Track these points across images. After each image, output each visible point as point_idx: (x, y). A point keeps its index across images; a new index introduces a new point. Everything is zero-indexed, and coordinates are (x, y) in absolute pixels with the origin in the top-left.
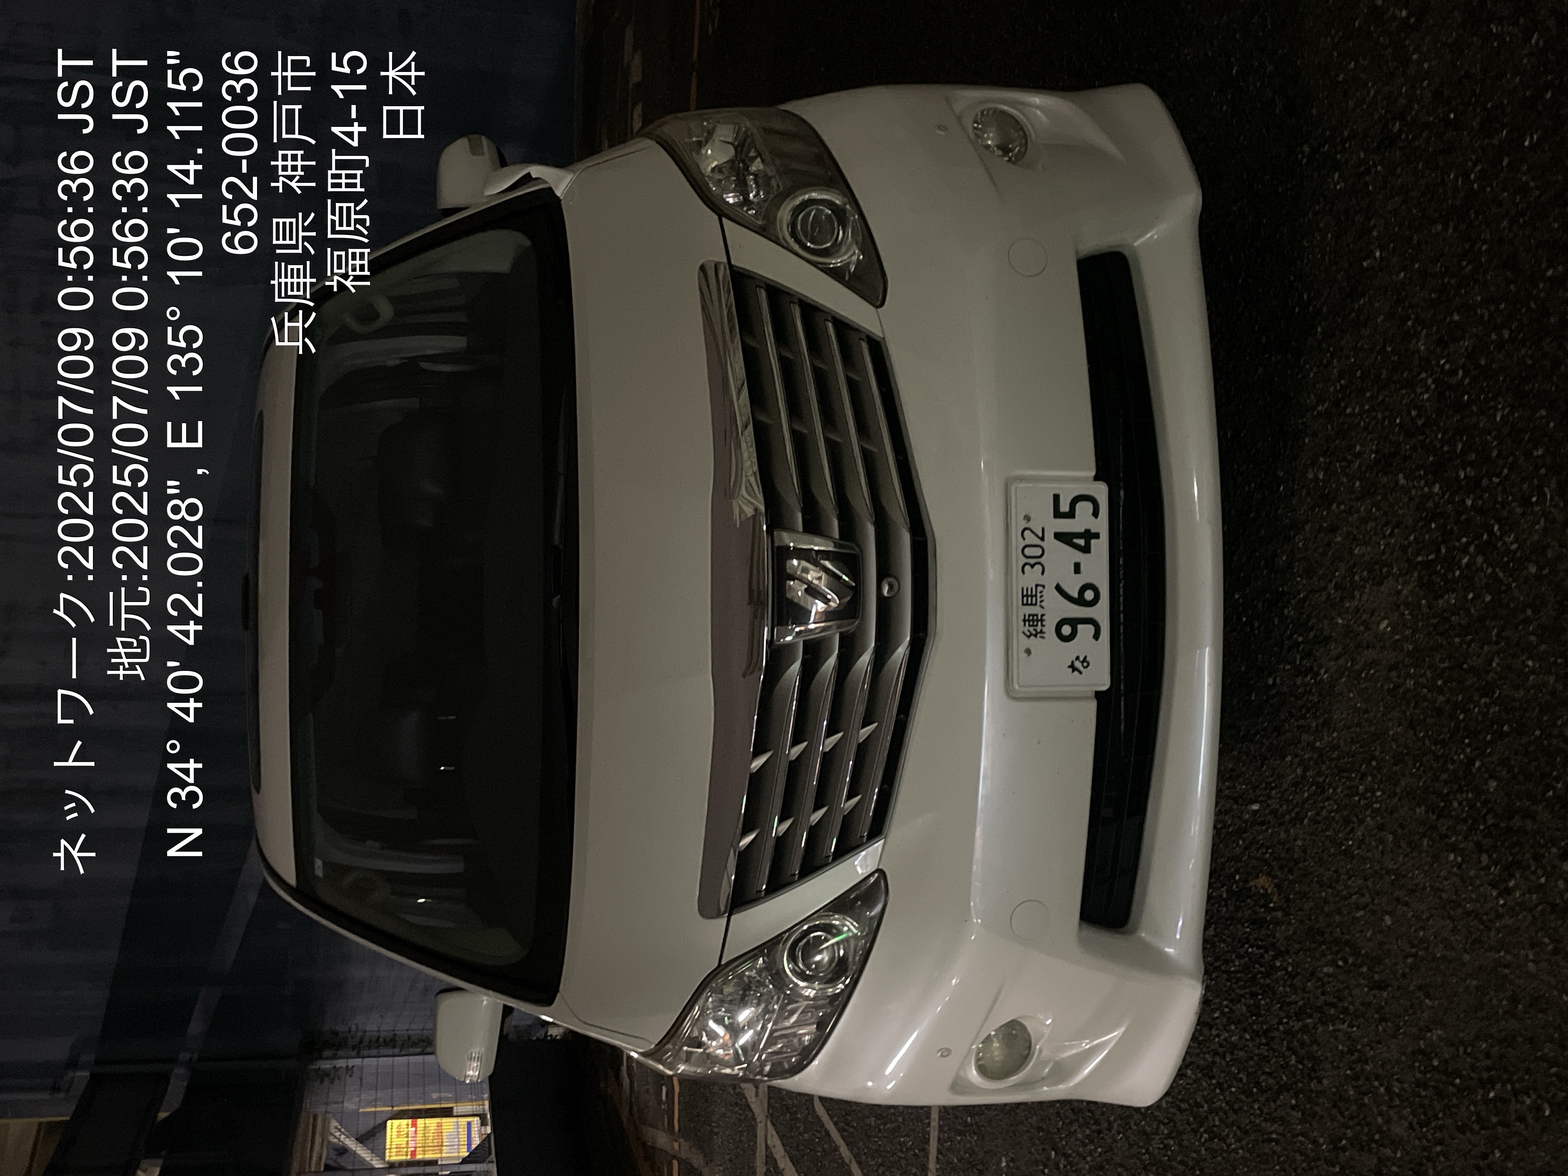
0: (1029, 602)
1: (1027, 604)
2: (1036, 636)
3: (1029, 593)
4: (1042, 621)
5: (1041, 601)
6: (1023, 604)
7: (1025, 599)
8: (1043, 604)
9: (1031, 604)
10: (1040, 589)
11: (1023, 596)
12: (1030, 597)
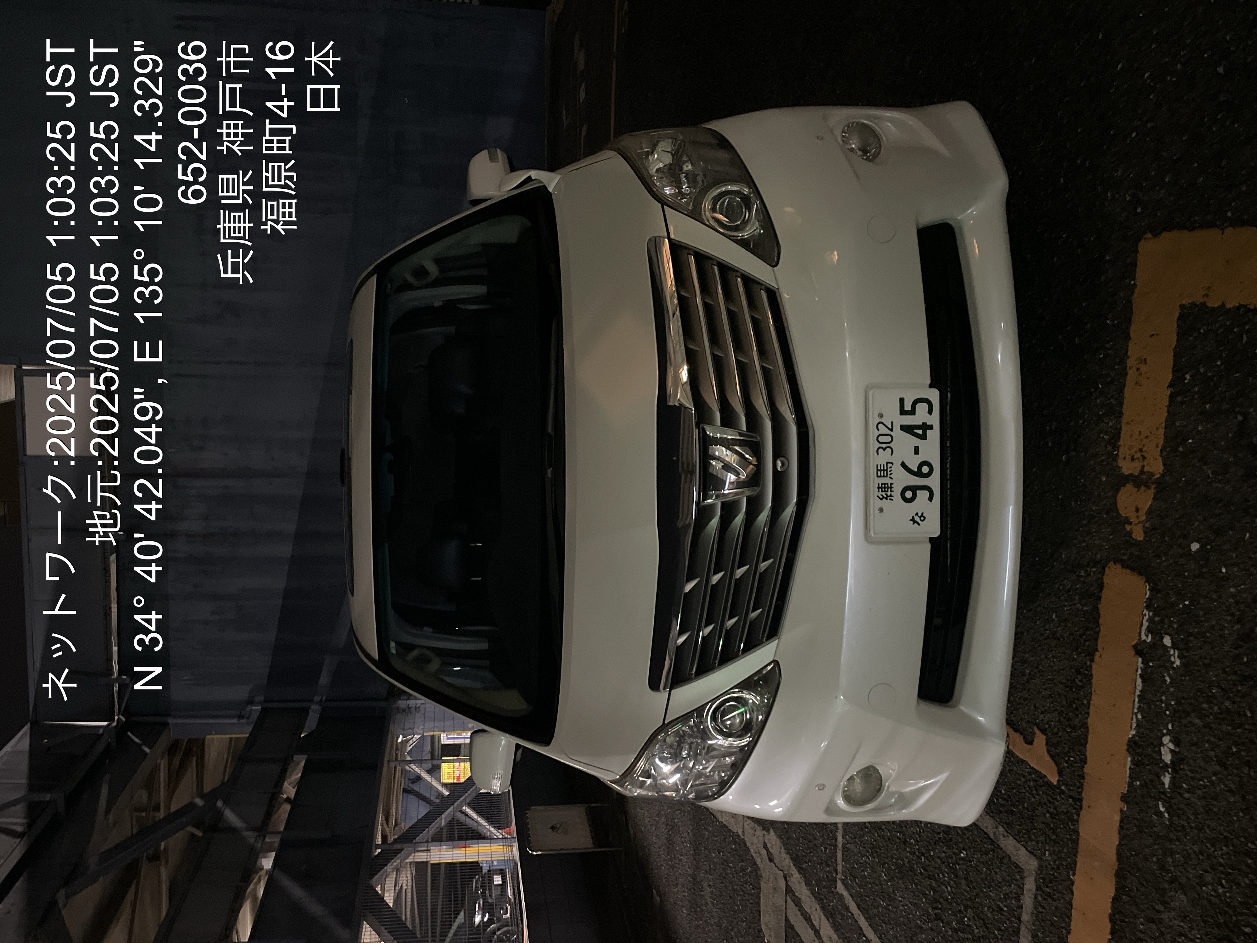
0: (882, 475)
1: (881, 476)
2: (887, 499)
3: (882, 468)
4: (891, 487)
5: (891, 474)
6: (878, 476)
7: (879, 472)
8: (892, 476)
9: (884, 476)
10: (890, 465)
11: (878, 470)
12: (882, 471)
